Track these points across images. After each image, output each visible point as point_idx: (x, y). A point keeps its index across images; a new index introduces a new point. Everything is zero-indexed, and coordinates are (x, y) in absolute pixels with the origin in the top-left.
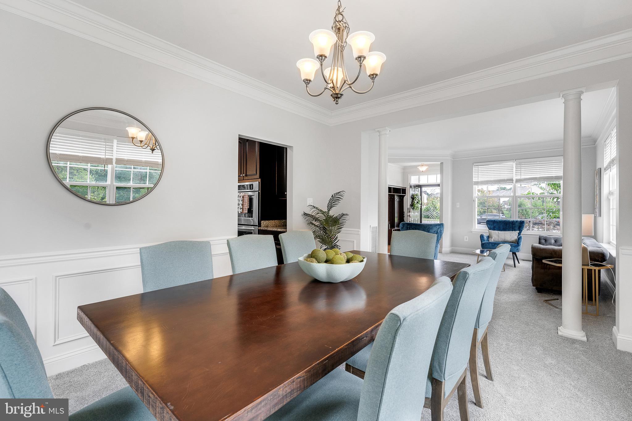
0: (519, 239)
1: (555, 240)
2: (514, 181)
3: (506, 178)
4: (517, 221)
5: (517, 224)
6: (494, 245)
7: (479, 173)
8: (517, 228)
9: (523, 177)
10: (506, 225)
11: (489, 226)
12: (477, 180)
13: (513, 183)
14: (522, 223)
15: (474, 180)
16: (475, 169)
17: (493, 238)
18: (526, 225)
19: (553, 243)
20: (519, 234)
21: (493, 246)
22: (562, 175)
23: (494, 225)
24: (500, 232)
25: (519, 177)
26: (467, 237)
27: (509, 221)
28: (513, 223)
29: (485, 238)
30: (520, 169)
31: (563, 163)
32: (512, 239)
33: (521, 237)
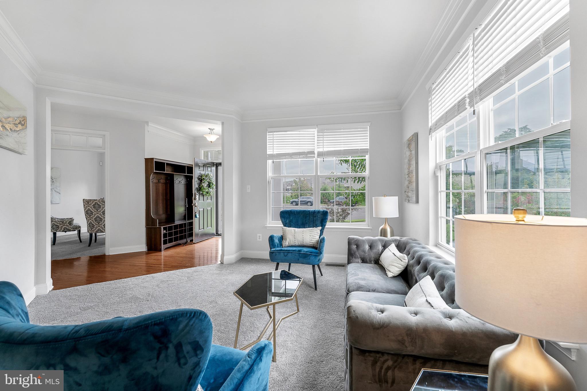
0: (322, 241)
1: (370, 244)
2: (316, 155)
3: (306, 151)
4: (319, 212)
5: (319, 216)
6: (287, 254)
7: (275, 144)
8: (319, 222)
9: (326, 149)
10: (306, 218)
11: (284, 220)
12: (272, 153)
13: (314, 157)
14: (325, 214)
15: (268, 153)
16: (269, 136)
17: (288, 240)
18: (329, 218)
19: (367, 250)
20: (322, 232)
21: (285, 256)
22: (368, 148)
23: (290, 218)
24: (296, 229)
25: (321, 150)
26: (261, 235)
27: (309, 211)
28: (314, 213)
29: (276, 241)
30: (322, 138)
31: (368, 132)
32: (312, 241)
33: (323, 239)
